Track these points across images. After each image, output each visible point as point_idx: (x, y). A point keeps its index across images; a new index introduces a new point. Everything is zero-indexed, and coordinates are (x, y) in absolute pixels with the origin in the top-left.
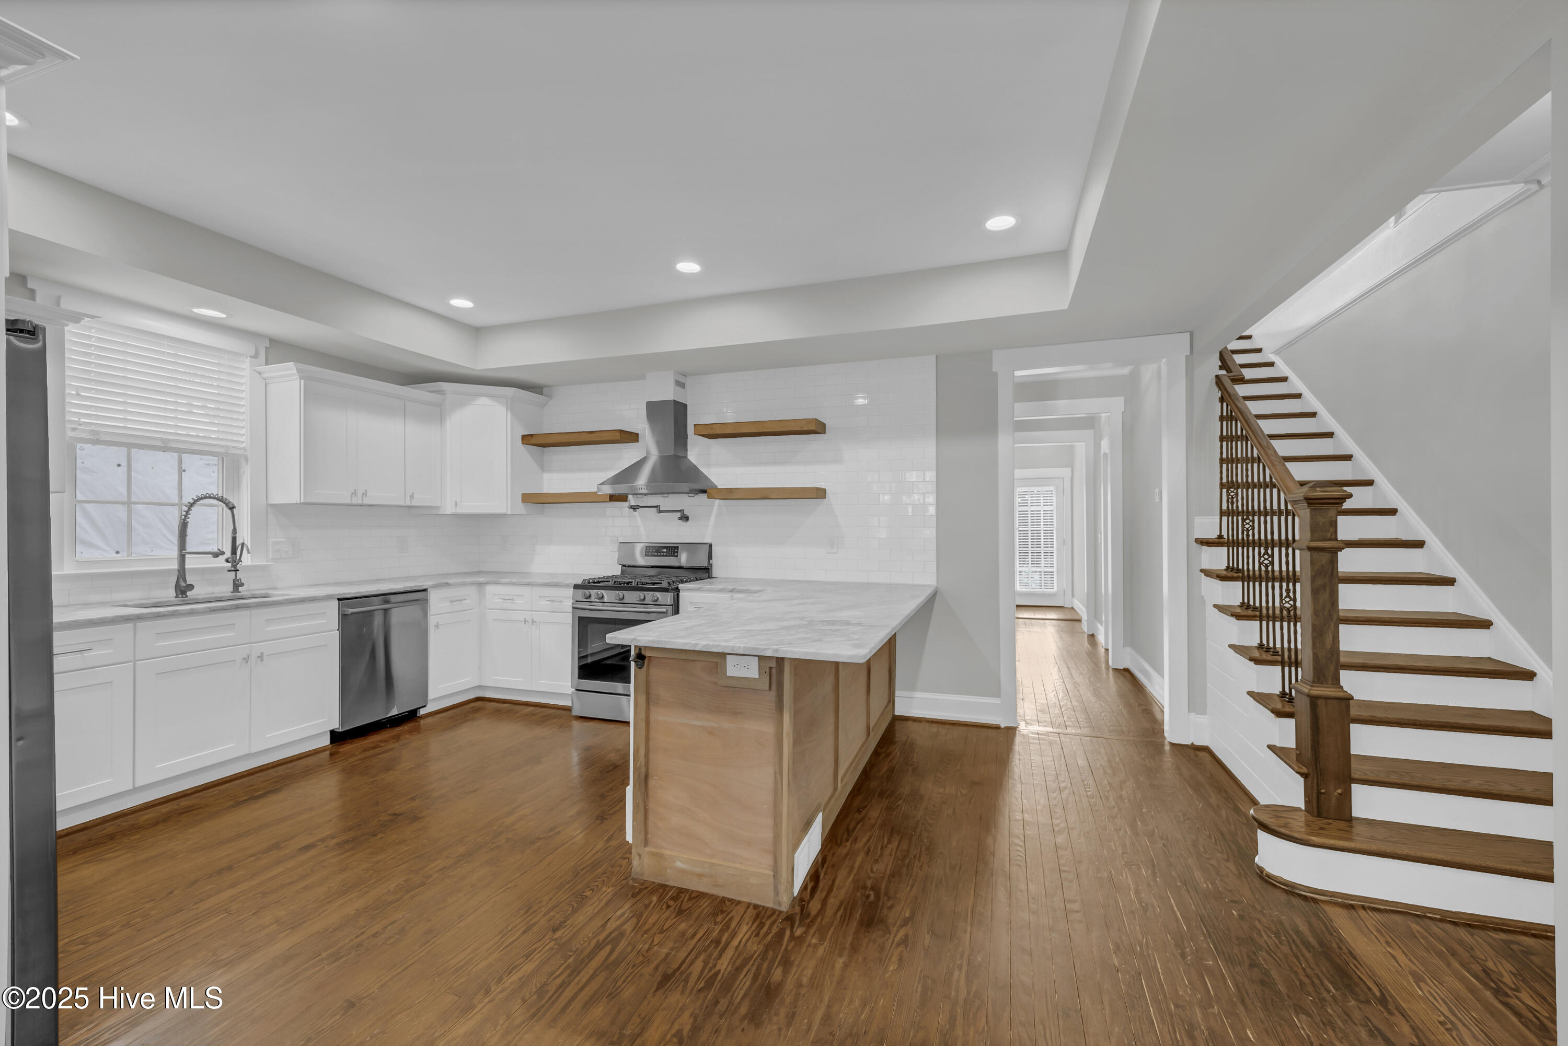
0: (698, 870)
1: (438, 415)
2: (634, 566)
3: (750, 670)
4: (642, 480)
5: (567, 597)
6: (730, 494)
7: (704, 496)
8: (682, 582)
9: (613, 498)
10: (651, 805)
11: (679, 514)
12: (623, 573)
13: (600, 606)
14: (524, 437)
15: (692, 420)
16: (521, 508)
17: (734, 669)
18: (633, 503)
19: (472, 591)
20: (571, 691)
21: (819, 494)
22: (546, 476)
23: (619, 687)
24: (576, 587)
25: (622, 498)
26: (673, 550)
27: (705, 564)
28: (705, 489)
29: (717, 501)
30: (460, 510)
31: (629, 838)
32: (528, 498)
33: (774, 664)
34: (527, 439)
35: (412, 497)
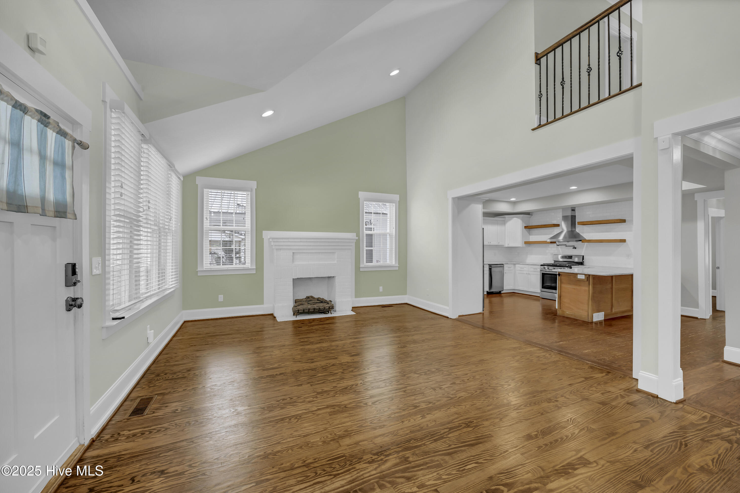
0: (571, 314)
1: (504, 223)
2: (558, 261)
3: (583, 277)
4: (561, 238)
5: (539, 268)
6: (589, 241)
7: (581, 242)
8: (573, 265)
9: (551, 243)
10: (561, 302)
11: (573, 247)
12: (554, 263)
13: (548, 270)
14: (525, 227)
15: (577, 220)
16: (524, 245)
17: (579, 277)
18: (558, 244)
19: (512, 266)
20: (539, 291)
21: (624, 241)
22: (531, 236)
23: (554, 291)
24: (541, 265)
25: (555, 242)
26: (570, 257)
27: (581, 261)
28: (581, 240)
29: (586, 243)
30: (509, 246)
31: (557, 308)
32: (526, 243)
33: (588, 276)
34: (526, 227)
35: (499, 243)
